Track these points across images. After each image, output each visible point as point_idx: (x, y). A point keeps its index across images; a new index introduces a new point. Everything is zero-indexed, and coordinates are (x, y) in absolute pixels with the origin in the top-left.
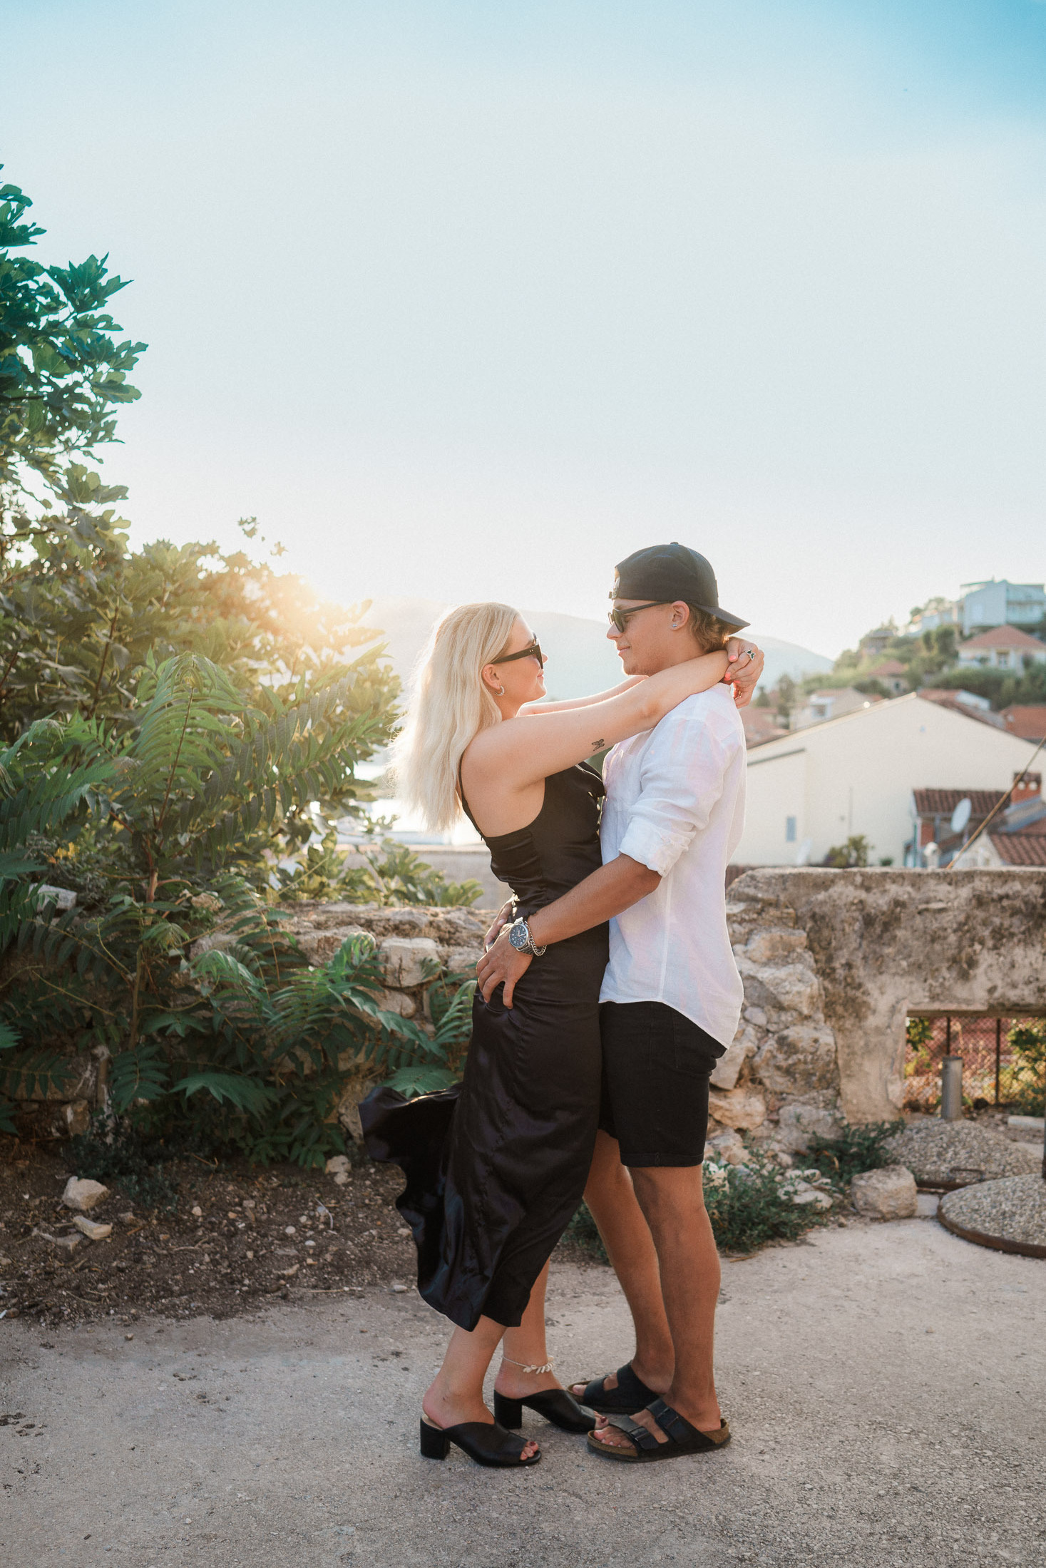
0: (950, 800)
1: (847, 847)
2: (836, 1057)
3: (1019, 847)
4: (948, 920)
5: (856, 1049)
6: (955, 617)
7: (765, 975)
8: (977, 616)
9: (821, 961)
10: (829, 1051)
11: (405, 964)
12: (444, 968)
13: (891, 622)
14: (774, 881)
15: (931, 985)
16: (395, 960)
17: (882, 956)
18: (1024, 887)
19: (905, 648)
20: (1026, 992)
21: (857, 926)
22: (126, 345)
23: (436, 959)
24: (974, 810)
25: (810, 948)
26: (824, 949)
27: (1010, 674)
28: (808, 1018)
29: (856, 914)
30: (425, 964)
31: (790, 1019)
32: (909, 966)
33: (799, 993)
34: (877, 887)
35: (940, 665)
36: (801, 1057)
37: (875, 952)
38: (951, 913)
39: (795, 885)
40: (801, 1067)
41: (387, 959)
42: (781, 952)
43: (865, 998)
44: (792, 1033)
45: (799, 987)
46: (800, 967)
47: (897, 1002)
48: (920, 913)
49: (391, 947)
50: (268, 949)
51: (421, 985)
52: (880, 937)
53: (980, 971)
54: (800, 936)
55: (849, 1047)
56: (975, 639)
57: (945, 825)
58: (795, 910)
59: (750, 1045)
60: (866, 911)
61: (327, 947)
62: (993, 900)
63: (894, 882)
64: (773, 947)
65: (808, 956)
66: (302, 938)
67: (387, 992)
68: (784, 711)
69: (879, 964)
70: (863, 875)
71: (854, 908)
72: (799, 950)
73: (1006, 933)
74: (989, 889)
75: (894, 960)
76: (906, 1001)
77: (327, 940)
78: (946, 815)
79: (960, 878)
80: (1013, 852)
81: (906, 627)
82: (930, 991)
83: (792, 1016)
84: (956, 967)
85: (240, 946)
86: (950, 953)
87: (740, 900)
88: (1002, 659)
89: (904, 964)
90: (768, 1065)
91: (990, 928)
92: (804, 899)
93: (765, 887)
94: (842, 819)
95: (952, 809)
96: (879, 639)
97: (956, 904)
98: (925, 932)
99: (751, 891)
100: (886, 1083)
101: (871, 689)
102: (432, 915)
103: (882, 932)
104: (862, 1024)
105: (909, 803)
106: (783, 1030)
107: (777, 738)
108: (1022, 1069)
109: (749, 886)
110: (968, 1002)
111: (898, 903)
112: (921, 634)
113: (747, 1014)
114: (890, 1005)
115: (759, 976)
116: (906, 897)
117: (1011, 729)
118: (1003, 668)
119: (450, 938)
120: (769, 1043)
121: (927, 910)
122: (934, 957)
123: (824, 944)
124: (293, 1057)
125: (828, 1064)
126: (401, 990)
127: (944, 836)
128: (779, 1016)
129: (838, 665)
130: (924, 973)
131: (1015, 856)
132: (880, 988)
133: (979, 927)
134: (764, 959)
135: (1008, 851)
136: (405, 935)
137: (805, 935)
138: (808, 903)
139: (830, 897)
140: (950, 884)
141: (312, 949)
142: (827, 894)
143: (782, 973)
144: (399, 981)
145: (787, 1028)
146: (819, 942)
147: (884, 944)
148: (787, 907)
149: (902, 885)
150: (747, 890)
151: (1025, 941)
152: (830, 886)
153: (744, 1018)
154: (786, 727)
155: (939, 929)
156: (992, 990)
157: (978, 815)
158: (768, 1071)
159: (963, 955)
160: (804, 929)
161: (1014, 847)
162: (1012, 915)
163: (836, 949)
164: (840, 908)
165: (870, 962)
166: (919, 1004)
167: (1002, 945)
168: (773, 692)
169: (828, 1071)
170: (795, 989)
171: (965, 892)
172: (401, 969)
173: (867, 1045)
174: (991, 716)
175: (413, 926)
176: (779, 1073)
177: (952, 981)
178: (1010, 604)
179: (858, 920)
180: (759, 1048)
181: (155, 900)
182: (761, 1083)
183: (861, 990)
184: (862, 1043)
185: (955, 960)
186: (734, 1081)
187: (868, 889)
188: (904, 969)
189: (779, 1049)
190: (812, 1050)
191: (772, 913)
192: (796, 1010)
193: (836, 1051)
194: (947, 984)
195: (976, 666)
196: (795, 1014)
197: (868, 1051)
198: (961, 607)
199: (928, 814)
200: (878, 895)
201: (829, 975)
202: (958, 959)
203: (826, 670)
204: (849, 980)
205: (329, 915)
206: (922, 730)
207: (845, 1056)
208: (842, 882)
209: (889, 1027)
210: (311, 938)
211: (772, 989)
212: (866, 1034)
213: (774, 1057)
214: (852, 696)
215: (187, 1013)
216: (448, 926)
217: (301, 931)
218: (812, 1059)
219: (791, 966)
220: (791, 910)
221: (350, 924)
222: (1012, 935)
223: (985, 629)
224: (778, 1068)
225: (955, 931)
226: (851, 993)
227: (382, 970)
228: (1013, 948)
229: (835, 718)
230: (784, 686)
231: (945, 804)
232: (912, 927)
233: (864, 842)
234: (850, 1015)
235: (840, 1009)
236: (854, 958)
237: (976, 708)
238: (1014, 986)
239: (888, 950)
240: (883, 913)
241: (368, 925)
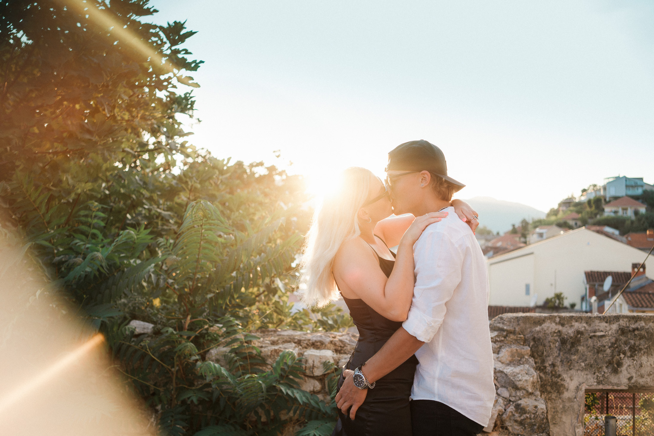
0: (602, 276)
1: (554, 298)
2: (547, 416)
3: (636, 299)
4: (605, 341)
5: (558, 409)
6: (602, 193)
7: (508, 371)
8: (612, 192)
9: (538, 362)
10: (543, 412)
11: (316, 364)
12: (336, 367)
13: (572, 196)
14: (512, 320)
15: (598, 376)
16: (310, 362)
17: (571, 360)
18: (646, 324)
19: (579, 207)
20: (649, 380)
21: (557, 344)
22: (195, 61)
23: (332, 361)
24: (613, 281)
25: (532, 356)
26: (540, 356)
27: (628, 219)
28: (531, 394)
29: (557, 338)
30: (326, 364)
31: (522, 394)
32: (585, 365)
33: (526, 380)
34: (567, 324)
35: (596, 215)
36: (528, 416)
37: (567, 358)
38: (607, 338)
39: (524, 323)
40: (528, 421)
41: (306, 361)
42: (517, 358)
43: (562, 382)
44: (523, 402)
45: (527, 377)
46: (527, 366)
47: (580, 385)
48: (591, 338)
49: (309, 355)
50: (245, 355)
51: (324, 375)
52: (570, 350)
53: (624, 368)
54: (527, 350)
55: (554, 408)
56: (612, 203)
57: (600, 288)
58: (524, 335)
59: (500, 408)
60: (562, 337)
61: (275, 354)
62: (630, 331)
63: (576, 321)
64: (512, 355)
65: (531, 360)
66: (263, 350)
67: (306, 378)
68: (524, 236)
69: (569, 365)
70: (560, 317)
71: (555, 335)
72: (526, 357)
73: (637, 349)
74: (628, 325)
75: (577, 363)
76: (584, 384)
77: (276, 351)
78: (601, 283)
79: (612, 319)
80: (633, 301)
81: (579, 197)
82: (597, 379)
83: (523, 393)
84: (611, 366)
85: (229, 354)
86: (607, 359)
87: (495, 330)
88: (625, 212)
89: (583, 364)
90: (510, 419)
91: (629, 346)
92: (529, 330)
93: (508, 324)
94: (552, 285)
95: (603, 280)
96: (568, 203)
97: (610, 333)
98: (594, 348)
99: (501, 326)
100: (574, 427)
101: (564, 225)
102: (333, 337)
103: (571, 347)
104: (561, 396)
105: (583, 277)
106: (518, 400)
107: (520, 248)
108: (646, 419)
109: (499, 323)
110: (618, 385)
111: (579, 332)
112: (586, 201)
113: (499, 391)
114: (576, 386)
115: (505, 371)
116: (583, 329)
117: (630, 244)
118: (625, 215)
119: (341, 350)
120: (510, 408)
121: (594, 336)
122: (598, 361)
123: (540, 353)
124: (256, 413)
125: (543, 419)
126: (314, 377)
127: (600, 293)
128: (516, 393)
129: (549, 215)
130: (594, 370)
131: (634, 303)
132: (570, 377)
133: (622, 345)
134: (508, 362)
135: (631, 301)
136: (317, 348)
137: (529, 349)
138: (531, 332)
139: (542, 329)
140: (606, 322)
141: (268, 356)
142: (541, 327)
143: (517, 369)
144: (313, 373)
145: (521, 399)
146: (537, 352)
147: (572, 354)
148: (520, 334)
149: (581, 323)
150: (498, 325)
151: (647, 353)
152: (542, 323)
153: (497, 393)
154: (525, 243)
155: (601, 346)
156: (630, 379)
157: (616, 284)
158: (510, 422)
159: (615, 360)
160: (529, 346)
161: (634, 298)
162: (640, 339)
163: (546, 357)
164: (548, 335)
165: (565, 363)
166: (591, 386)
167: (635, 355)
168: (519, 227)
169: (543, 424)
170: (524, 378)
171: (615, 327)
172: (313, 367)
173: (564, 407)
174: (620, 238)
175: (322, 343)
176: (516, 424)
177: (609, 374)
178: (627, 186)
179: (557, 341)
180: (505, 410)
181: (188, 330)
182: (507, 429)
183: (560, 378)
184: (561, 406)
185: (610, 363)
186: (492, 428)
187: (563, 325)
188: (583, 367)
189: (516, 411)
190: (534, 412)
191: (511, 337)
192: (524, 389)
193: (547, 412)
194: (606, 375)
195: (612, 215)
196: (524, 392)
197: (564, 410)
198: (605, 188)
199: (592, 283)
200: (568, 328)
201: (543, 370)
202: (612, 362)
203: (543, 217)
204: (553, 373)
205: (280, 337)
206: (588, 244)
207: (552, 414)
208: (549, 321)
209: (575, 398)
210: (268, 349)
211: (512, 378)
212: (563, 401)
213: (514, 415)
214: (555, 229)
215: (201, 390)
216: (340, 343)
217: (264, 345)
218: (534, 417)
219: (522, 366)
220: (522, 336)
221: (289, 342)
222: (641, 349)
223: (616, 198)
224: (516, 421)
225: (610, 347)
226: (555, 380)
227: (304, 366)
228: (641, 357)
229: (547, 238)
230: (524, 224)
231: (600, 278)
232: (587, 345)
233: (562, 296)
234: (555, 391)
235: (549, 388)
236: (556, 361)
237: (613, 234)
238: (642, 376)
239: (574, 357)
240: (571, 338)
241: (299, 343)
